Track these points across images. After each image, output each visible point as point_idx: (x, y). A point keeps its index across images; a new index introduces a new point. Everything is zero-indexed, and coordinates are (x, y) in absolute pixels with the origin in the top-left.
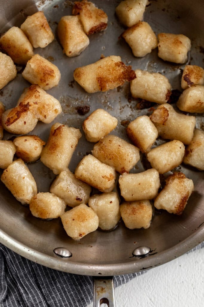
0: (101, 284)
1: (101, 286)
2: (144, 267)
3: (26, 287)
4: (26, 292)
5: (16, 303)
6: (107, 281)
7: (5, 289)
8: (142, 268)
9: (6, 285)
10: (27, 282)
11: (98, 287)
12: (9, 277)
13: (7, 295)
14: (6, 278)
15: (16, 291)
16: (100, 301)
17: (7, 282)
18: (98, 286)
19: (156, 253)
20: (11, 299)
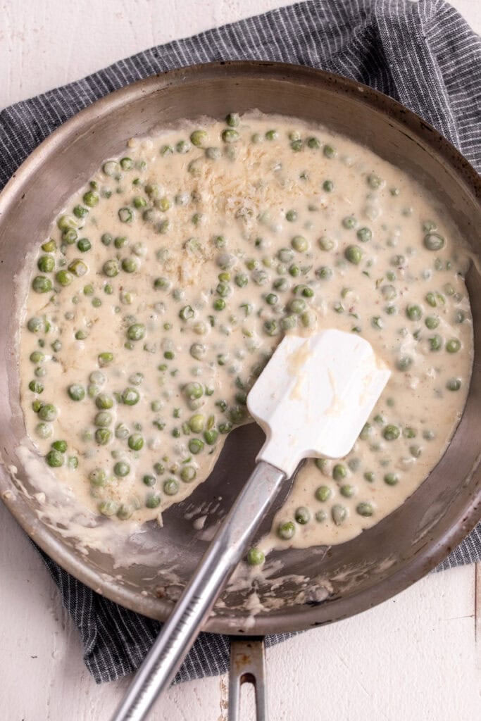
0: (243, 649)
1: (242, 652)
2: (319, 621)
3: (131, 631)
4: (129, 640)
5: (112, 659)
6: (253, 644)
7: (92, 636)
8: (314, 623)
9: (96, 629)
10: (132, 623)
11: (237, 654)
12: (101, 615)
13: (96, 646)
14: (96, 615)
15: (111, 639)
16: (242, 677)
17: (98, 624)
18: (238, 652)
19: (340, 598)
20: (104, 653)
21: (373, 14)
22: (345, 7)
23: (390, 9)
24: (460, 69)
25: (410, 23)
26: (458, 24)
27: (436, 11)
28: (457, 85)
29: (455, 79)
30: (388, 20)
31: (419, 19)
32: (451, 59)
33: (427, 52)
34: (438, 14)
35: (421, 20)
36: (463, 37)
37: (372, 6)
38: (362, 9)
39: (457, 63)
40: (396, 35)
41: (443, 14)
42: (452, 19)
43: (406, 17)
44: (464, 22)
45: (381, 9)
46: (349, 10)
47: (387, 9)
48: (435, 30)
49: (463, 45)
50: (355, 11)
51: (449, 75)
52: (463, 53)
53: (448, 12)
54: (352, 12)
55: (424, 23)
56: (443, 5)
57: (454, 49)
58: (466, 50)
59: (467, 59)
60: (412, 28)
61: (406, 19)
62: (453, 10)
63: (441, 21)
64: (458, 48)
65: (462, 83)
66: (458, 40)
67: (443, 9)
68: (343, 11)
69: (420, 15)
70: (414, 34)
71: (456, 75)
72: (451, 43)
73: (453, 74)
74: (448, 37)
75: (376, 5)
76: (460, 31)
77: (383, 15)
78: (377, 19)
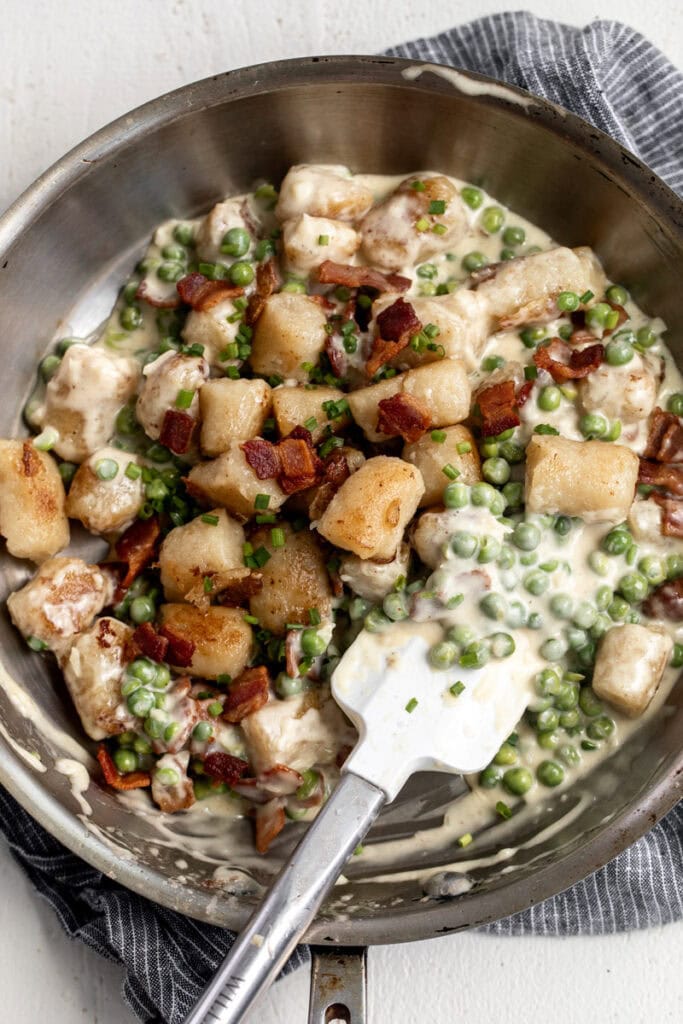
0: (333, 968)
21: (515, 64)
22: (466, 45)
23: (540, 52)
24: (663, 126)
25: (574, 72)
26: (650, 57)
27: (613, 43)
28: (662, 152)
29: (657, 142)
30: (539, 72)
31: (587, 63)
32: (647, 112)
33: (607, 113)
34: (616, 46)
35: (591, 63)
36: (661, 76)
37: (512, 47)
38: (494, 51)
39: (658, 117)
40: (556, 93)
41: (623, 45)
42: (639, 51)
43: (566, 62)
44: (658, 52)
45: (526, 54)
46: (473, 51)
47: (535, 52)
48: (616, 73)
49: (663, 88)
50: (484, 53)
51: (646, 138)
52: (665, 100)
53: (632, 41)
54: (479, 55)
55: (596, 67)
56: (622, 32)
57: (649, 97)
58: (669, 95)
59: (672, 108)
60: (579, 79)
61: (568, 65)
62: (638, 36)
63: (623, 57)
64: (656, 93)
65: (670, 147)
66: (652, 82)
67: (623, 38)
68: (464, 53)
69: (589, 55)
70: (583, 88)
71: (657, 136)
72: (644, 87)
73: (653, 135)
74: (637, 79)
75: (517, 47)
76: (654, 67)
77: (532, 65)
78: (524, 74)
